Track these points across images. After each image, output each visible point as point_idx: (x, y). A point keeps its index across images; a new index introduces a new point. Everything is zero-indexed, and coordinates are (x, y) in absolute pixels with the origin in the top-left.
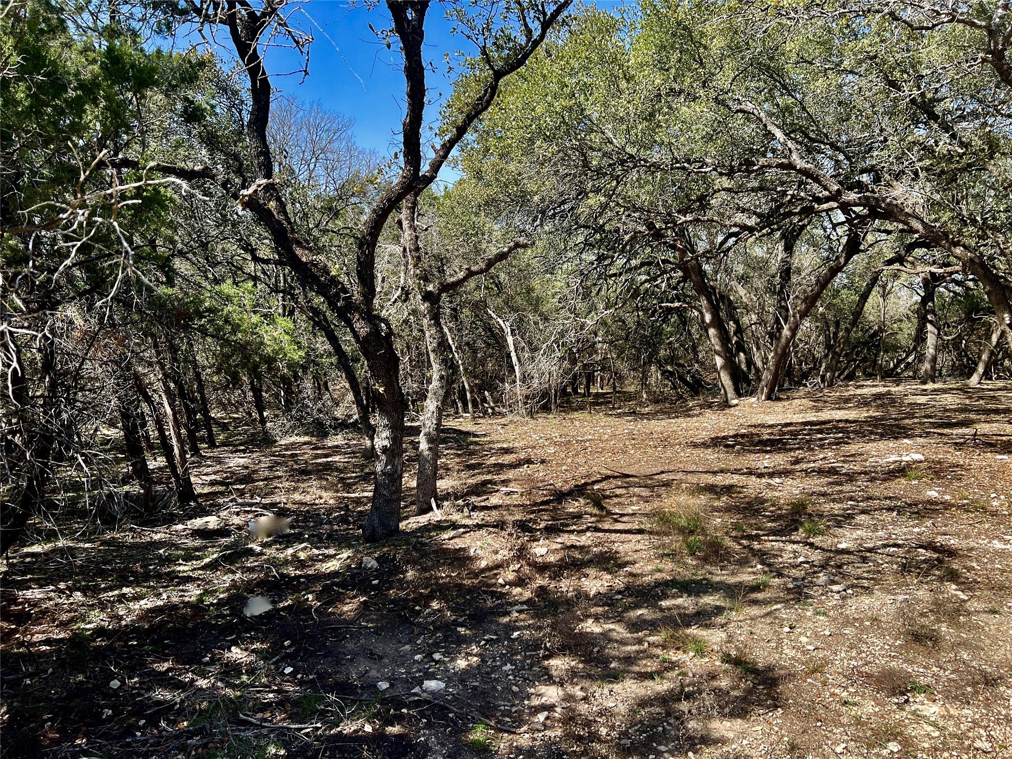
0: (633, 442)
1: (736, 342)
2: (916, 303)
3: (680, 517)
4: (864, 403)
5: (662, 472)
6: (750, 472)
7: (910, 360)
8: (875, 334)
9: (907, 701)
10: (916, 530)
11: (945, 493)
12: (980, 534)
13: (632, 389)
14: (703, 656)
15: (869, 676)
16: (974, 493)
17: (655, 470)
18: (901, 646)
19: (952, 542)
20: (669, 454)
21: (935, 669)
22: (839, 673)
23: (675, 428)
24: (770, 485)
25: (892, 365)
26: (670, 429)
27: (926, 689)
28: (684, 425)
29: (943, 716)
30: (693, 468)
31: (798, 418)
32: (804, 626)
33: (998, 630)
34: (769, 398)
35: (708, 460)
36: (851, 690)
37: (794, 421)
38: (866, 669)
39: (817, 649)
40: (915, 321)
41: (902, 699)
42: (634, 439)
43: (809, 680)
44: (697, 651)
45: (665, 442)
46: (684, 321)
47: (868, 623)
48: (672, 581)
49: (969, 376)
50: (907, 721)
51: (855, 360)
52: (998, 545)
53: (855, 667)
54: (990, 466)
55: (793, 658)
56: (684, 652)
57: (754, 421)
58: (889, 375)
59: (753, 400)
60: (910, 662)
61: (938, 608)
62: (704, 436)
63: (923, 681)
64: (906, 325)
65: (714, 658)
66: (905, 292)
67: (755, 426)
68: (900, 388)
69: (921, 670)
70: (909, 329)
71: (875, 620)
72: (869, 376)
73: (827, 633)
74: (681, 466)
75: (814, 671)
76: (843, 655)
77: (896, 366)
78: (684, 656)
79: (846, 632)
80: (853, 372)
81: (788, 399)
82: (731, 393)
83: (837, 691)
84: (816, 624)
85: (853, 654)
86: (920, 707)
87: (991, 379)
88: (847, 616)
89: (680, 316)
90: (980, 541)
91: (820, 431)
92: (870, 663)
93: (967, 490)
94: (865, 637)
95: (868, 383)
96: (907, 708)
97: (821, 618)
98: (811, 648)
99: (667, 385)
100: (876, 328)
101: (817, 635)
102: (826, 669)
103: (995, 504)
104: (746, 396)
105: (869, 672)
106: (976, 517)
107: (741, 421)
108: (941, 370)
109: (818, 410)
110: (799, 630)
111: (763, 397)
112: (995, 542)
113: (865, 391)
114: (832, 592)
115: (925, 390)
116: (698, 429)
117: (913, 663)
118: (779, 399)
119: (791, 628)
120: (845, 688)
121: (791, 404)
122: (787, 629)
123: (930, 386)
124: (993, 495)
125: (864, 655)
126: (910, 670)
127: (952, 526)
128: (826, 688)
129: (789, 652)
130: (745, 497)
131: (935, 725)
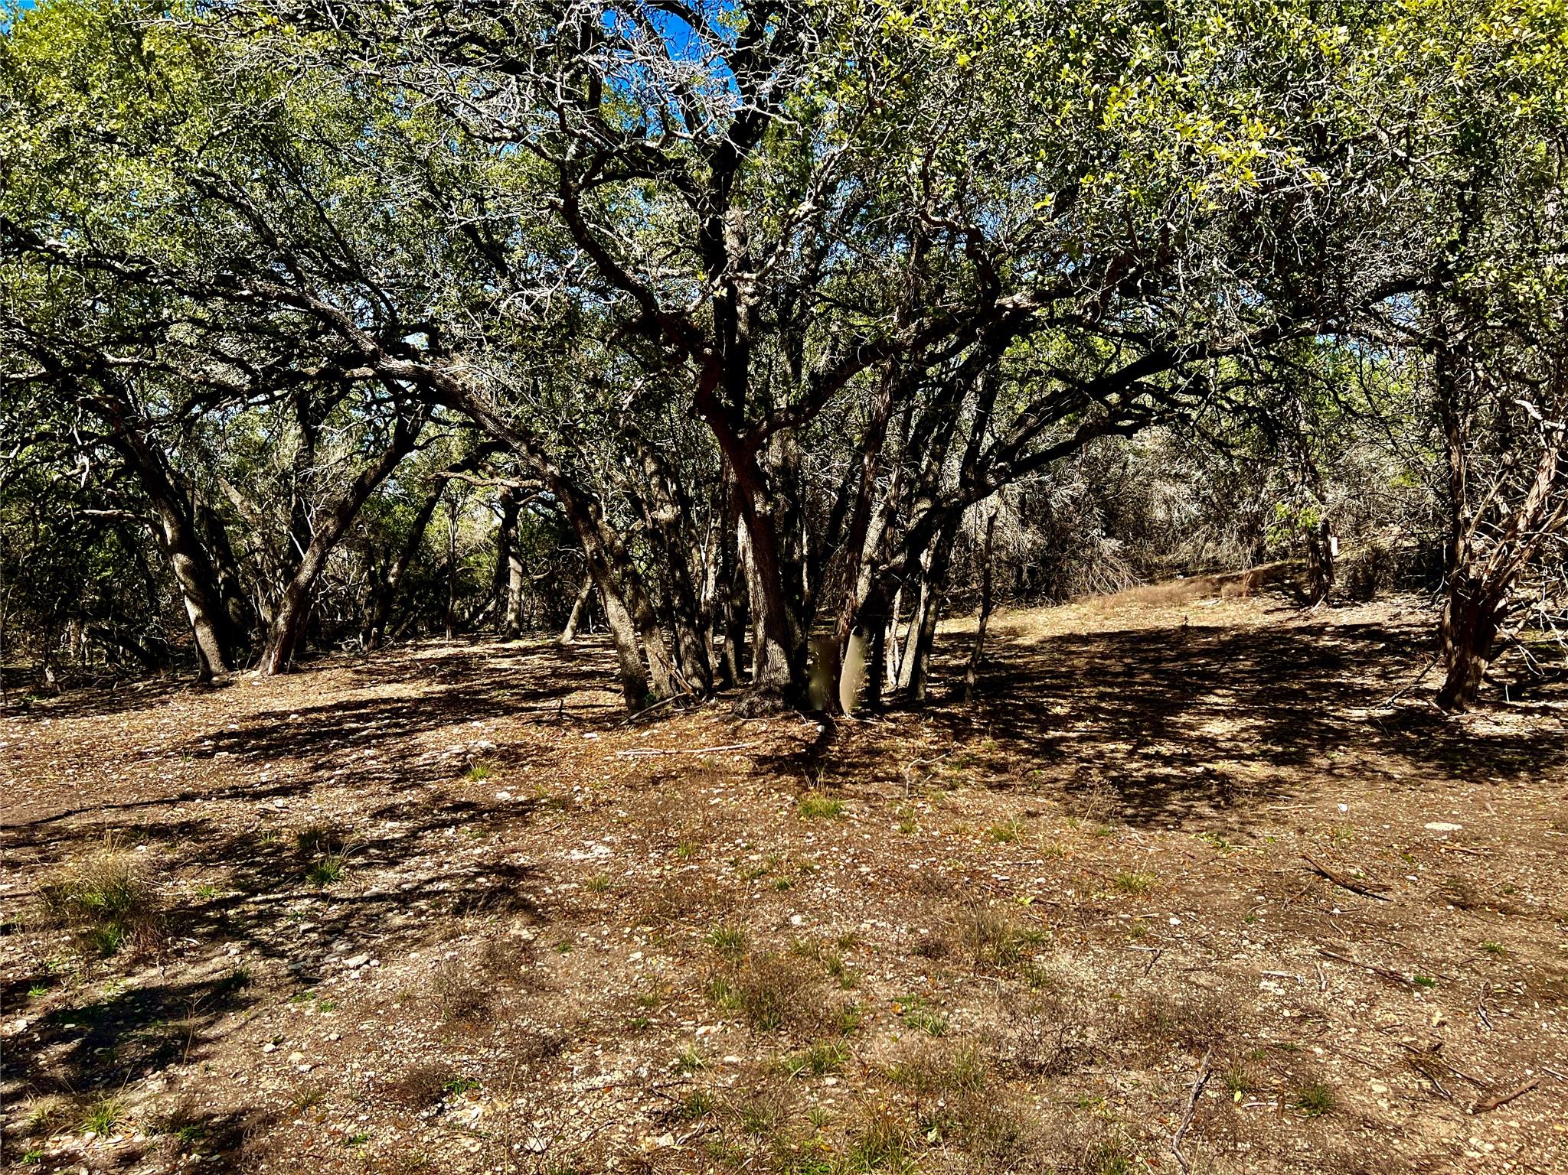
0: (17, 762)
1: (224, 580)
2: (496, 528)
3: (91, 890)
4: (426, 670)
5: (69, 814)
6: (237, 793)
7: (490, 608)
8: (444, 569)
9: (441, 1111)
10: (478, 851)
11: (519, 792)
12: (557, 843)
13: (27, 663)
14: (111, 1133)
15: (390, 1087)
16: (555, 787)
17: (53, 811)
18: (440, 1030)
19: (522, 861)
20: (88, 777)
21: (483, 1051)
22: (346, 1097)
23: (107, 731)
24: (267, 811)
25: (467, 615)
26: (97, 734)
27: (468, 1085)
28: (125, 725)
29: (487, 1119)
30: (134, 798)
31: (326, 699)
32: (298, 1034)
33: (567, 974)
34: (279, 669)
35: (162, 781)
36: (363, 1117)
37: (318, 704)
38: (389, 1078)
39: (316, 1066)
40: (495, 552)
41: (434, 1110)
42: (18, 757)
43: (297, 1122)
44: (101, 1128)
45: (85, 757)
46: (130, 543)
47: (396, 1006)
48: (64, 1011)
49: (563, 629)
50: (438, 1141)
51: (415, 609)
52: (577, 855)
53: (371, 1079)
54: (576, 749)
55: (275, 1093)
56: (76, 1134)
57: (253, 710)
58: (463, 629)
59: (254, 674)
60: (449, 1049)
61: (494, 960)
62: (163, 739)
63: (465, 1073)
64: (484, 558)
65: (133, 1130)
66: (482, 512)
67: (254, 718)
68: (475, 649)
69: (465, 1057)
70: (487, 563)
71: (408, 998)
72: (436, 631)
73: (334, 1036)
74: (110, 798)
75: (309, 1103)
76: (356, 1065)
77: (473, 616)
78: (76, 1142)
79: (365, 1027)
80: (413, 626)
81: (310, 670)
82: (215, 665)
83: (340, 1126)
84: (319, 1027)
85: (372, 1060)
86: (459, 1114)
87: (588, 632)
88: (368, 1002)
89: (121, 533)
90: (557, 854)
91: (359, 718)
92: (396, 1066)
93: (546, 785)
94: (391, 1028)
95: (434, 641)
96: (441, 1121)
97: (328, 1014)
98: (306, 1067)
99: (99, 655)
100: (445, 560)
101: (317, 1044)
102: (326, 1097)
103: (578, 799)
104: (241, 668)
105: (391, 1081)
106: (555, 821)
107: (230, 710)
108: (529, 622)
109: (360, 684)
110: (290, 1043)
111: (271, 670)
112: (574, 851)
113: (428, 654)
114: (348, 969)
115: (507, 650)
116: (151, 730)
117: (455, 1049)
118: (295, 671)
119: (276, 1044)
120: (353, 1118)
121: (315, 678)
122: (270, 1047)
123: (514, 644)
124: (576, 788)
125: (387, 1057)
126: (449, 1062)
127: (524, 837)
128: (323, 1126)
129: (269, 1084)
130: (223, 837)
131: (476, 1134)
